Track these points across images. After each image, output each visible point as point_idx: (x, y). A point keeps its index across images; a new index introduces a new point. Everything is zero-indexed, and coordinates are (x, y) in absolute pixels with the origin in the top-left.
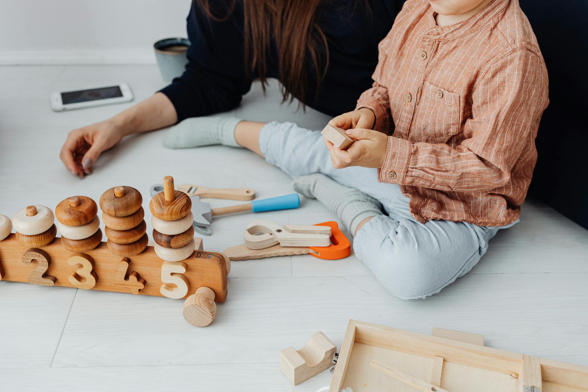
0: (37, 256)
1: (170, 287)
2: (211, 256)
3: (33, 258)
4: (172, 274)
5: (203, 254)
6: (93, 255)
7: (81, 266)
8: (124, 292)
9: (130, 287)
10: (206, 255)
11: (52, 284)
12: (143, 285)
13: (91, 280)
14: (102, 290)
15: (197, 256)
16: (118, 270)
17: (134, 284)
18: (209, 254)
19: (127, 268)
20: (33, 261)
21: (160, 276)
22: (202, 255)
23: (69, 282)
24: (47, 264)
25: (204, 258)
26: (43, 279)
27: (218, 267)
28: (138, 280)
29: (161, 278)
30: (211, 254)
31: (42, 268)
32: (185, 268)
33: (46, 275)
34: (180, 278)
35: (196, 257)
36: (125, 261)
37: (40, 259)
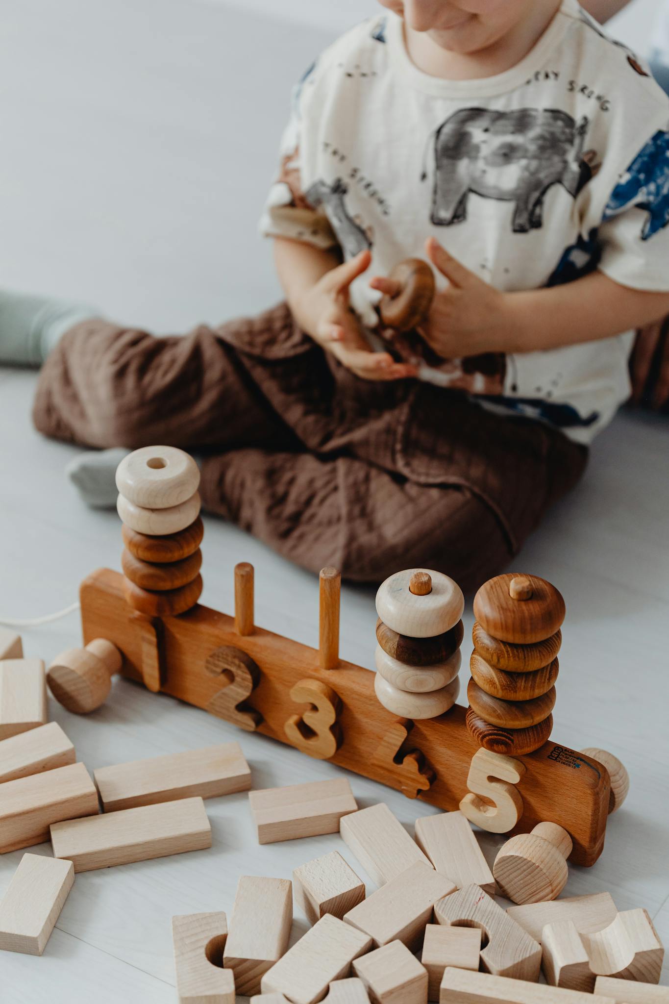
0: (235, 664)
1: (482, 802)
2: (582, 763)
3: (226, 666)
4: (492, 779)
5: (566, 754)
6: (342, 693)
7: (315, 708)
8: (388, 784)
9: (402, 780)
10: (570, 758)
11: (251, 726)
12: (427, 782)
13: (327, 742)
14: (347, 767)
15: (551, 755)
16: (385, 738)
17: (412, 776)
18: (578, 759)
19: (403, 740)
20: (226, 672)
21: (466, 774)
22: (560, 757)
23: (284, 734)
24: (250, 685)
25: (564, 763)
26: (236, 712)
27: (589, 792)
28: (421, 770)
29: (467, 778)
30: (582, 760)
31: (240, 690)
32: (520, 775)
33: (244, 707)
34: (506, 791)
35: (549, 757)
36: (403, 725)
37: (240, 672)
